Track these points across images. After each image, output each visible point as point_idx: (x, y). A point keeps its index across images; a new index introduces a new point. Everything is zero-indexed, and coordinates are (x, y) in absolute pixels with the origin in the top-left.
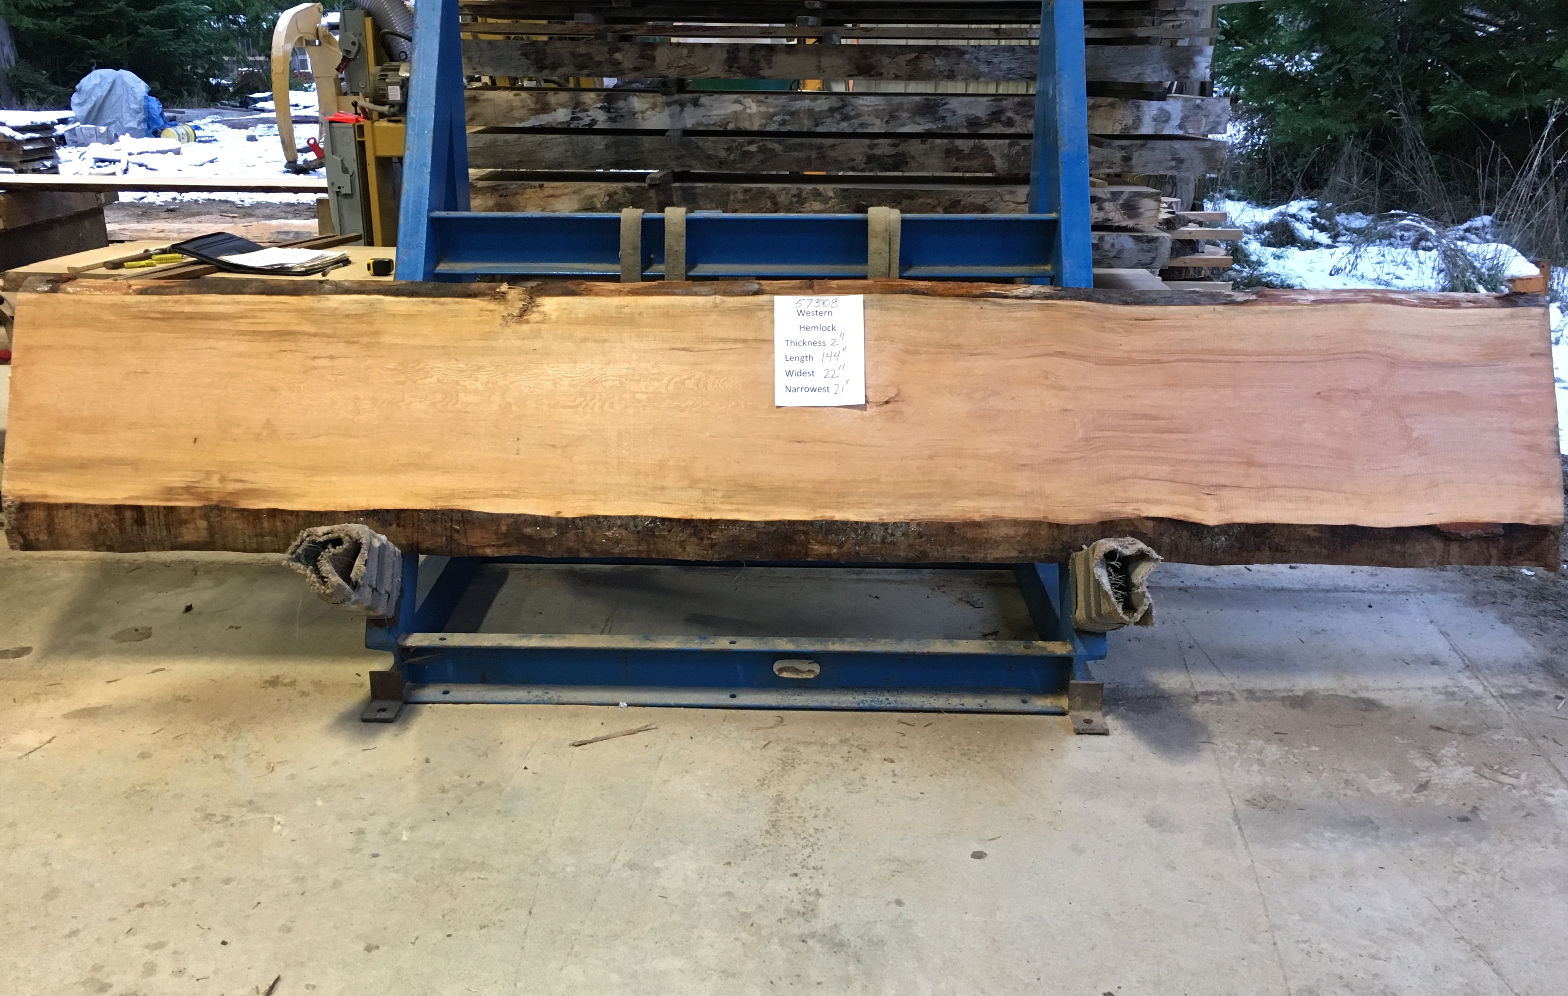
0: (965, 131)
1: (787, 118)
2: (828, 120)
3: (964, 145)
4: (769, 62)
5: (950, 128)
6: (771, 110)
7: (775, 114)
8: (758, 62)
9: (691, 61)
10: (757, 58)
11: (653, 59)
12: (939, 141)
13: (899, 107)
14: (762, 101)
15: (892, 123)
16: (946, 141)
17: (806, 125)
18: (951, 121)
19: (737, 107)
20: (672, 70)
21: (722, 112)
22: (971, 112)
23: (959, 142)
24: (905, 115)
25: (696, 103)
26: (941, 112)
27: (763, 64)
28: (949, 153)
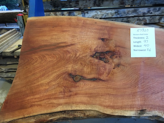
0: (142, 15)
1: (106, 15)
2: (115, 15)
3: (141, 18)
4: (102, 3)
5: (139, 15)
6: (103, 13)
7: (104, 14)
8: (100, 3)
9: (86, 4)
10: (100, 2)
11: (78, 4)
12: (136, 18)
13: (129, 11)
14: (101, 12)
15: (128, 15)
16: (138, 17)
17: (110, 16)
18: (139, 14)
19: (96, 13)
20: (82, 6)
21: (93, 14)
22: (144, 11)
23: (140, 18)
24: (130, 13)
25: (87, 13)
26: (138, 12)
27: (101, 4)
28: (138, 20)
